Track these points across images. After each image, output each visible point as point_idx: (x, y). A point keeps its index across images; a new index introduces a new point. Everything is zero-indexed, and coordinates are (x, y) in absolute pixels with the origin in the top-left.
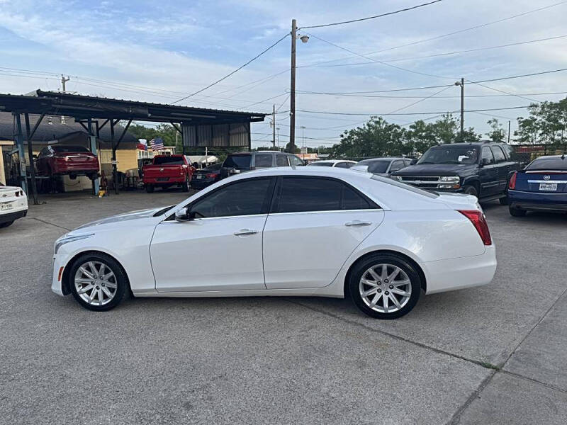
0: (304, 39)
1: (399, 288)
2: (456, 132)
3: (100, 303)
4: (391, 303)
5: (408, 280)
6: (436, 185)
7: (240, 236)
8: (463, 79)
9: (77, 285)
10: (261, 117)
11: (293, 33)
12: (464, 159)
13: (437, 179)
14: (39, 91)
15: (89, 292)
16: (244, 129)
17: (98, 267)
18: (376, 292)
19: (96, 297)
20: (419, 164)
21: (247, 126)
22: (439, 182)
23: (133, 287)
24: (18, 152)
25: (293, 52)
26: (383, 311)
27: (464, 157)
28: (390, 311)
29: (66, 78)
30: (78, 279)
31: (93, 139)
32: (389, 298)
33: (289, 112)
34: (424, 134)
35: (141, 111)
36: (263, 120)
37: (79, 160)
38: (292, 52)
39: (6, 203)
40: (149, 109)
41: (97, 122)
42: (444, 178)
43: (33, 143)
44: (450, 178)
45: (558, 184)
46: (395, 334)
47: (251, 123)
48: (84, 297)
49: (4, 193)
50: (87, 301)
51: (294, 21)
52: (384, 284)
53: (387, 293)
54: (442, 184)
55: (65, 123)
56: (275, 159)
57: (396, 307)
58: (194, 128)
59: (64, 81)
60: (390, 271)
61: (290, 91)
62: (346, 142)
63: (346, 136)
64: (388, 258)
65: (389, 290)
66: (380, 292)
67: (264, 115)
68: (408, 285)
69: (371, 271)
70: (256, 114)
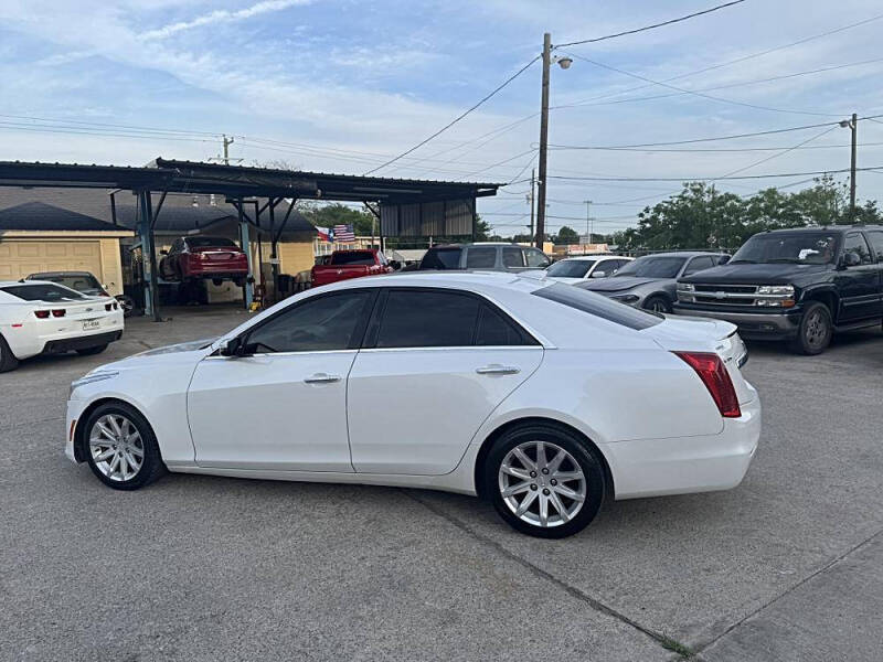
0: (564, 63)
1: (567, 484)
2: (842, 205)
3: (123, 478)
4: (552, 511)
5: (581, 472)
6: (751, 300)
7: (313, 385)
8: (854, 116)
9: (93, 449)
10: (492, 190)
11: (545, 56)
12: (809, 255)
13: (753, 290)
14: (159, 161)
15: (109, 460)
16: (466, 210)
17: (119, 422)
18: (528, 489)
19: (118, 469)
20: (732, 263)
21: (471, 204)
22: (756, 295)
23: (165, 457)
24: (141, 247)
25: (546, 84)
26: (538, 524)
27: (810, 251)
28: (549, 525)
29: (229, 140)
30: (94, 439)
31: (245, 228)
32: (549, 501)
33: (538, 180)
34: (781, 210)
35: (307, 184)
36: (494, 193)
37: (219, 258)
38: (544, 85)
39: (90, 320)
40: (318, 183)
41: (256, 202)
42: (765, 289)
43: (155, 233)
44: (776, 289)
46: (542, 566)
47: (477, 199)
48: (103, 467)
50: (105, 473)
51: (547, 36)
52: (542, 477)
53: (546, 493)
54: (761, 299)
55: (215, 202)
56: (499, 254)
57: (560, 518)
58: (396, 208)
59: (226, 143)
60: (551, 454)
61: (539, 146)
62: (648, 225)
63: (648, 216)
64: (546, 431)
65: (550, 488)
66: (535, 489)
67: (496, 186)
68: (580, 480)
69: (518, 451)
70: (483, 186)
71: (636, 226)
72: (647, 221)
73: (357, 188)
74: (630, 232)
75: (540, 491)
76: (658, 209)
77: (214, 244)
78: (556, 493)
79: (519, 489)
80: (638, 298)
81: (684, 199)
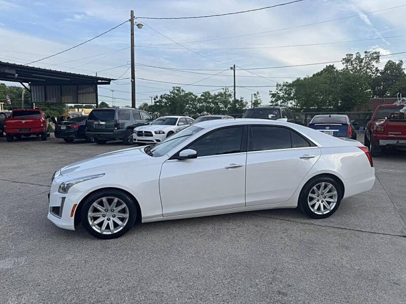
0: (139, 26)
1: (330, 197)
2: (231, 100)
3: (111, 232)
4: (325, 208)
5: (336, 192)
7: (229, 169)
8: (234, 65)
9: (89, 219)
10: (107, 81)
11: (132, 20)
12: (272, 117)
15: (101, 224)
16: (92, 90)
17: (110, 201)
18: (316, 201)
21: (94, 88)
25: (132, 34)
26: (321, 214)
27: (272, 115)
28: (325, 213)
30: (90, 214)
32: (324, 205)
33: (131, 79)
34: (210, 100)
36: (109, 83)
38: (131, 35)
45: (334, 132)
47: (98, 86)
48: (96, 228)
50: (99, 231)
51: (132, 12)
52: (321, 196)
53: (323, 202)
56: (131, 114)
57: (328, 210)
58: (43, 87)
60: (326, 187)
61: (130, 63)
62: (158, 104)
63: (157, 100)
64: (325, 178)
65: (324, 199)
66: (319, 201)
67: (110, 80)
68: (335, 195)
69: (314, 188)
70: (102, 79)
72: (157, 102)
76: (162, 97)
78: (326, 201)
79: (313, 202)
81: (174, 93)
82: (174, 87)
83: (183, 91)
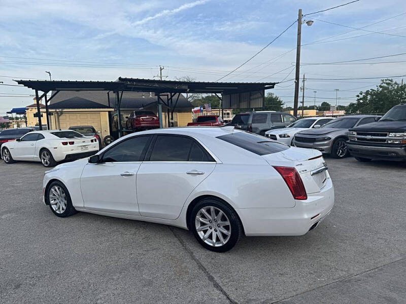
0: (309, 23)
1: (224, 227)
3: (60, 212)
4: (218, 240)
5: (229, 222)
6: (385, 140)
7: (123, 176)
9: (51, 199)
11: (299, 20)
13: (386, 135)
14: (120, 78)
15: (56, 204)
16: (260, 95)
17: (59, 189)
18: (208, 228)
19: (59, 208)
21: (262, 93)
22: (387, 137)
23: (74, 205)
24: (117, 115)
26: (212, 245)
28: (216, 245)
29: (162, 68)
30: (51, 196)
31: (160, 106)
32: (217, 235)
33: (295, 80)
36: (273, 87)
38: (298, 34)
39: (84, 146)
41: (168, 95)
42: (392, 134)
43: (121, 109)
44: (398, 134)
47: (266, 90)
48: (54, 207)
49: (84, 140)
50: (55, 210)
51: (300, 11)
52: (214, 223)
53: (216, 231)
54: (390, 140)
55: (151, 95)
56: (269, 117)
57: (221, 243)
58: (229, 96)
59: (161, 69)
60: (217, 213)
61: (295, 64)
62: (361, 101)
63: (361, 96)
64: (214, 202)
65: (217, 228)
66: (211, 229)
67: (274, 84)
68: (229, 225)
69: (203, 210)
70: (267, 84)
71: (355, 102)
72: (361, 99)
73: (207, 88)
74: (352, 105)
75: (213, 229)
76: (367, 93)
77: (146, 114)
78: (220, 231)
79: (205, 228)
80: (331, 138)
81: (381, 87)
82: (383, 81)
83: (396, 83)
